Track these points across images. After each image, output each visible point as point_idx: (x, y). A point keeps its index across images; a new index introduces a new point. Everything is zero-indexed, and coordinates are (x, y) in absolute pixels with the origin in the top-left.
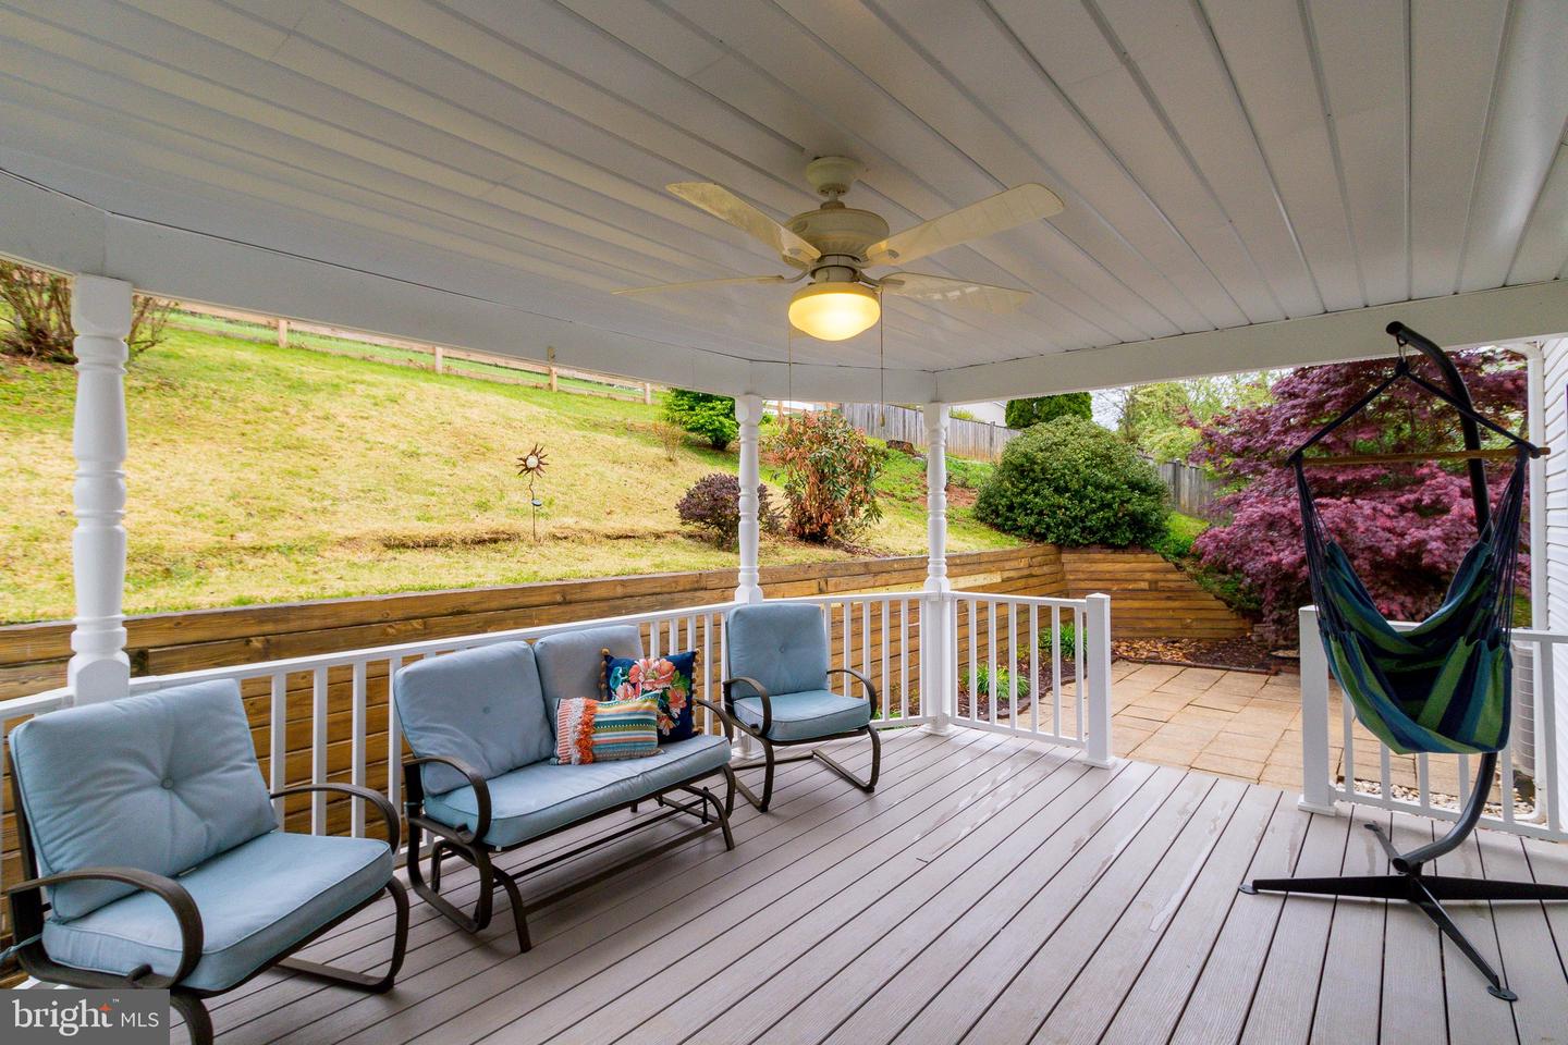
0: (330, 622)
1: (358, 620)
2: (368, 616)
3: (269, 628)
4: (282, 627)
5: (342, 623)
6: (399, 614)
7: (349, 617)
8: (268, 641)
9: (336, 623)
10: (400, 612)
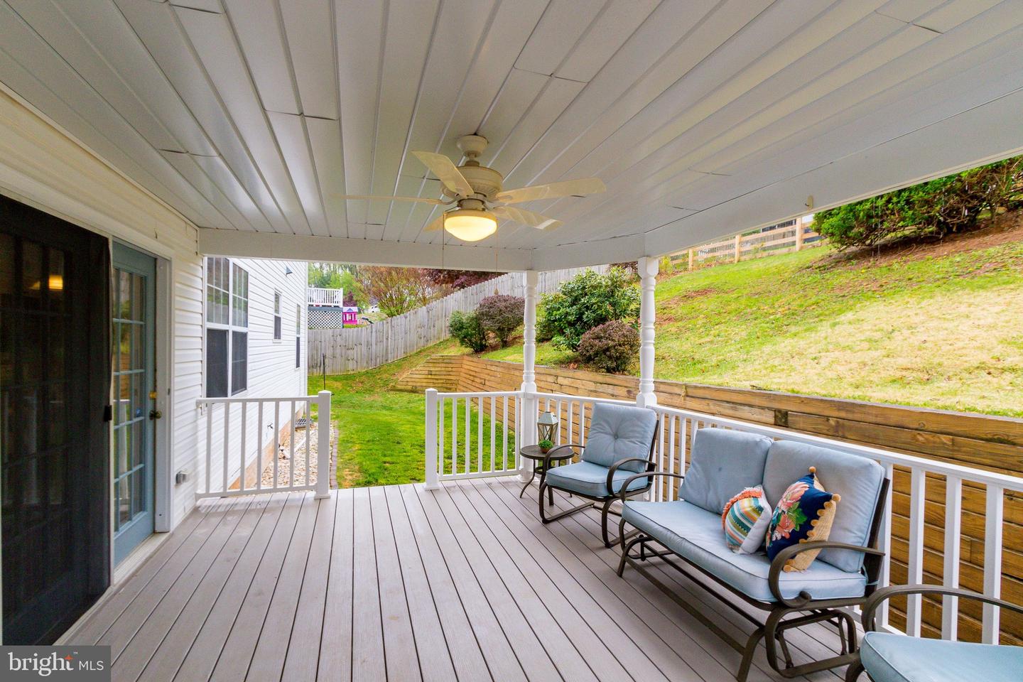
0: (879, 420)
1: (899, 424)
2: (907, 422)
3: (843, 414)
4: (850, 416)
5: (888, 423)
6: (934, 427)
7: (894, 419)
8: (838, 422)
9: (884, 422)
10: (934, 426)
